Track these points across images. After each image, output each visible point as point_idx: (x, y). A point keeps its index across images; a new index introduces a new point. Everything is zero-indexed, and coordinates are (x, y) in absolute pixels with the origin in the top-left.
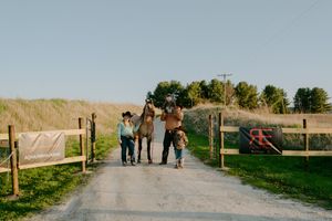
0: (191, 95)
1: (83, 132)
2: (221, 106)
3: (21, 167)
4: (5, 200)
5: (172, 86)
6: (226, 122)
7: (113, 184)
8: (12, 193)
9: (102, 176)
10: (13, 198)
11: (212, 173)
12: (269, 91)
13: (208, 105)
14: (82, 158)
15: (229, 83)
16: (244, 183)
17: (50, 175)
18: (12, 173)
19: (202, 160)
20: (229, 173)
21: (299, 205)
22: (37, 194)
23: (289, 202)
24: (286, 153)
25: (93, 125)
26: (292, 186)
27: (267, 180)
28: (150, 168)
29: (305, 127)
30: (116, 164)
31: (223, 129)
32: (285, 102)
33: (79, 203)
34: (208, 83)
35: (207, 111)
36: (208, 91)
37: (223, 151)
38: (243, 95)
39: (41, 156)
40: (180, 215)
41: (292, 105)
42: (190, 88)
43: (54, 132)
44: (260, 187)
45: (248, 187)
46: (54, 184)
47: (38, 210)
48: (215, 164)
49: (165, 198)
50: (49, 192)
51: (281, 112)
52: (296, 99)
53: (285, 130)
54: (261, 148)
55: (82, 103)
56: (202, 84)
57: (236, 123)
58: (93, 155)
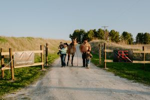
0: (89, 36)
1: (42, 51)
2: (103, 41)
3: (15, 67)
4: (8, 82)
5: (81, 32)
6: (107, 48)
7: (55, 75)
8: (11, 79)
9: (52, 72)
10: (12, 81)
11: (101, 71)
13: (97, 40)
14: (42, 64)
15: (106, 30)
16: (116, 75)
17: (28, 71)
18: (11, 70)
19: (96, 65)
20: (109, 71)
21: (142, 85)
22: (23, 79)
23: (137, 84)
24: (134, 62)
25: (47, 49)
26: (138, 77)
27: (126, 74)
28: (72, 68)
29: (143, 50)
30: (58, 66)
31: (106, 51)
32: (132, 39)
33: (42, 83)
34: (97, 30)
35: (97, 43)
36: (97, 34)
37: (106, 61)
38: (113, 36)
39: (24, 62)
41: (135, 41)
42: (89, 32)
43: (29, 52)
44: (123, 77)
45: (118, 77)
46: (30, 75)
47: (23, 86)
48: (102, 66)
49: (81, 81)
50: (28, 78)
51: (130, 44)
52: (137, 38)
53: (134, 52)
54: (123, 59)
55: (41, 39)
56: (94, 31)
57: (110, 48)
58: (47, 62)
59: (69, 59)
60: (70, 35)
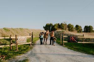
0: (55, 27)
4: (15, 51)
5: (50, 25)
6: (65, 35)
7: (38, 48)
8: (16, 50)
9: (36, 47)
10: (17, 51)
11: (61, 47)
12: (77, 26)
13: (60, 30)
15: (66, 24)
16: (68, 49)
19: (59, 44)
20: (65, 47)
21: (80, 53)
22: (22, 50)
23: (78, 52)
24: (79, 42)
25: (32, 35)
26: (79, 49)
27: (74, 48)
28: (46, 45)
30: (38, 44)
31: (64, 36)
33: (32, 52)
34: (60, 24)
35: (60, 32)
36: (60, 26)
37: (64, 42)
38: (70, 27)
39: (21, 42)
40: (54, 54)
42: (55, 25)
44: (72, 50)
45: (69, 50)
46: (25, 48)
47: (23, 53)
48: (62, 45)
49: (51, 51)
50: (25, 50)
51: (80, 32)
54: (73, 41)
55: (27, 29)
56: (58, 24)
57: (67, 35)
58: (32, 42)
59: (44, 41)
60: (44, 27)
